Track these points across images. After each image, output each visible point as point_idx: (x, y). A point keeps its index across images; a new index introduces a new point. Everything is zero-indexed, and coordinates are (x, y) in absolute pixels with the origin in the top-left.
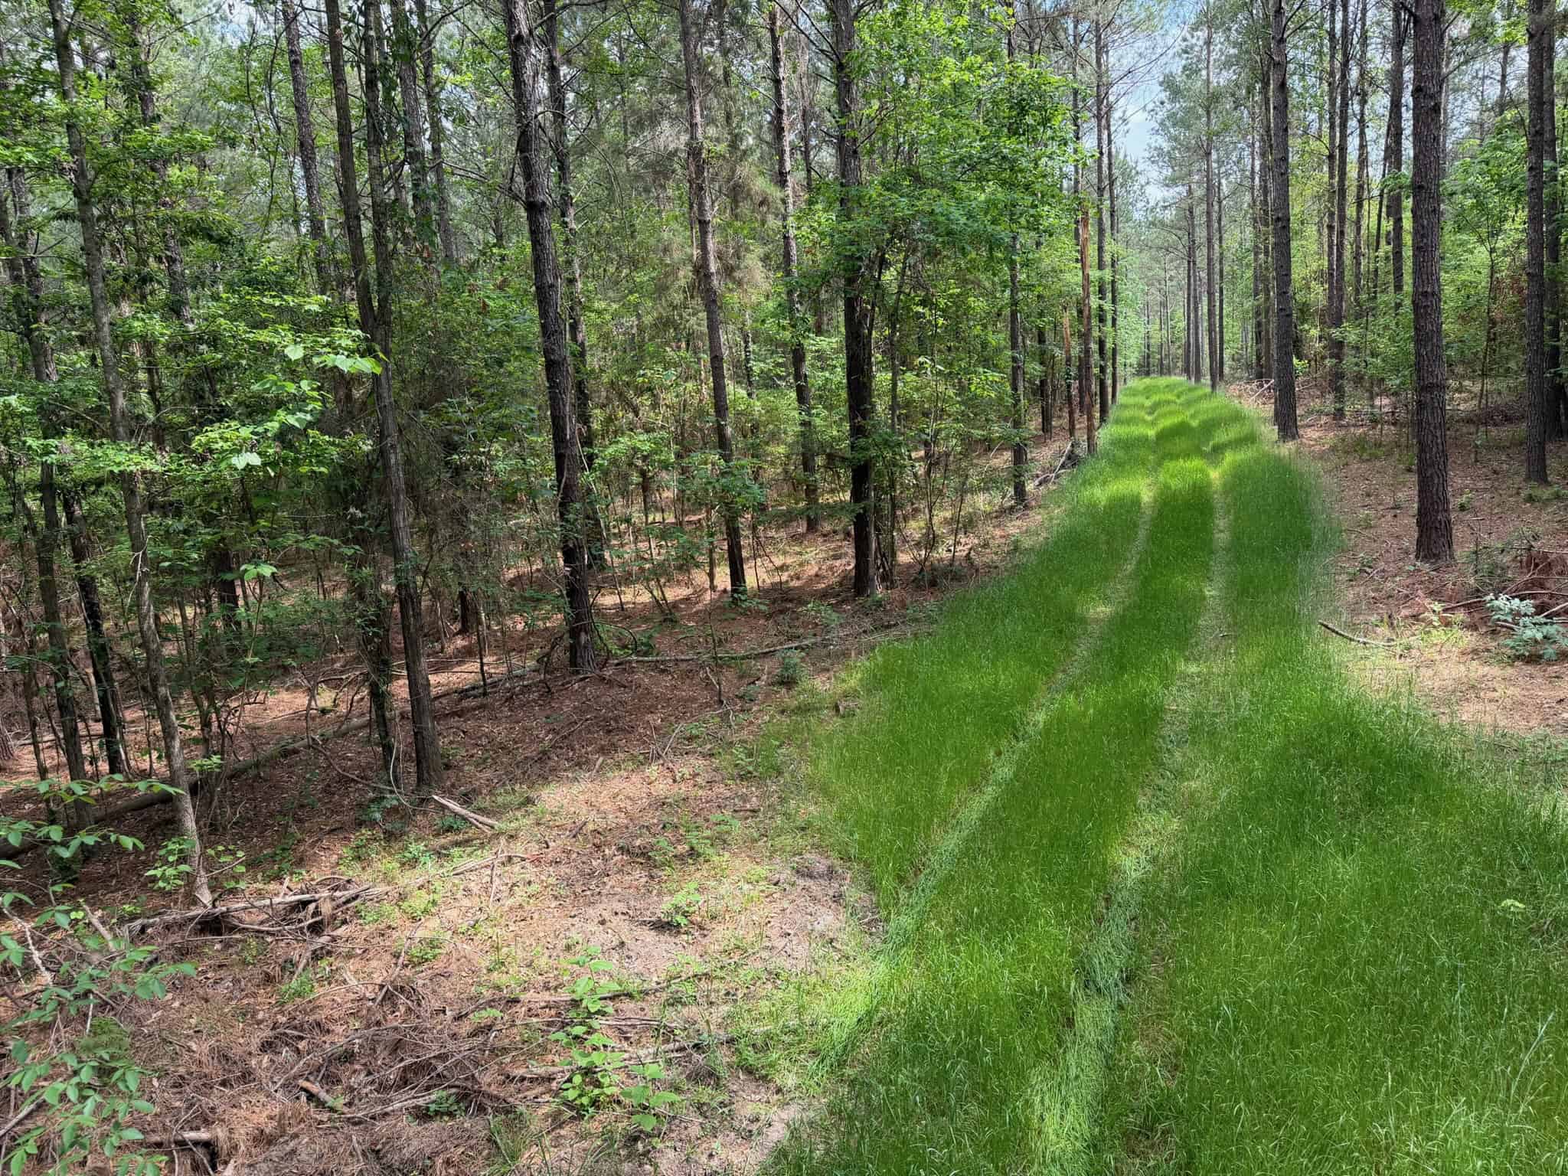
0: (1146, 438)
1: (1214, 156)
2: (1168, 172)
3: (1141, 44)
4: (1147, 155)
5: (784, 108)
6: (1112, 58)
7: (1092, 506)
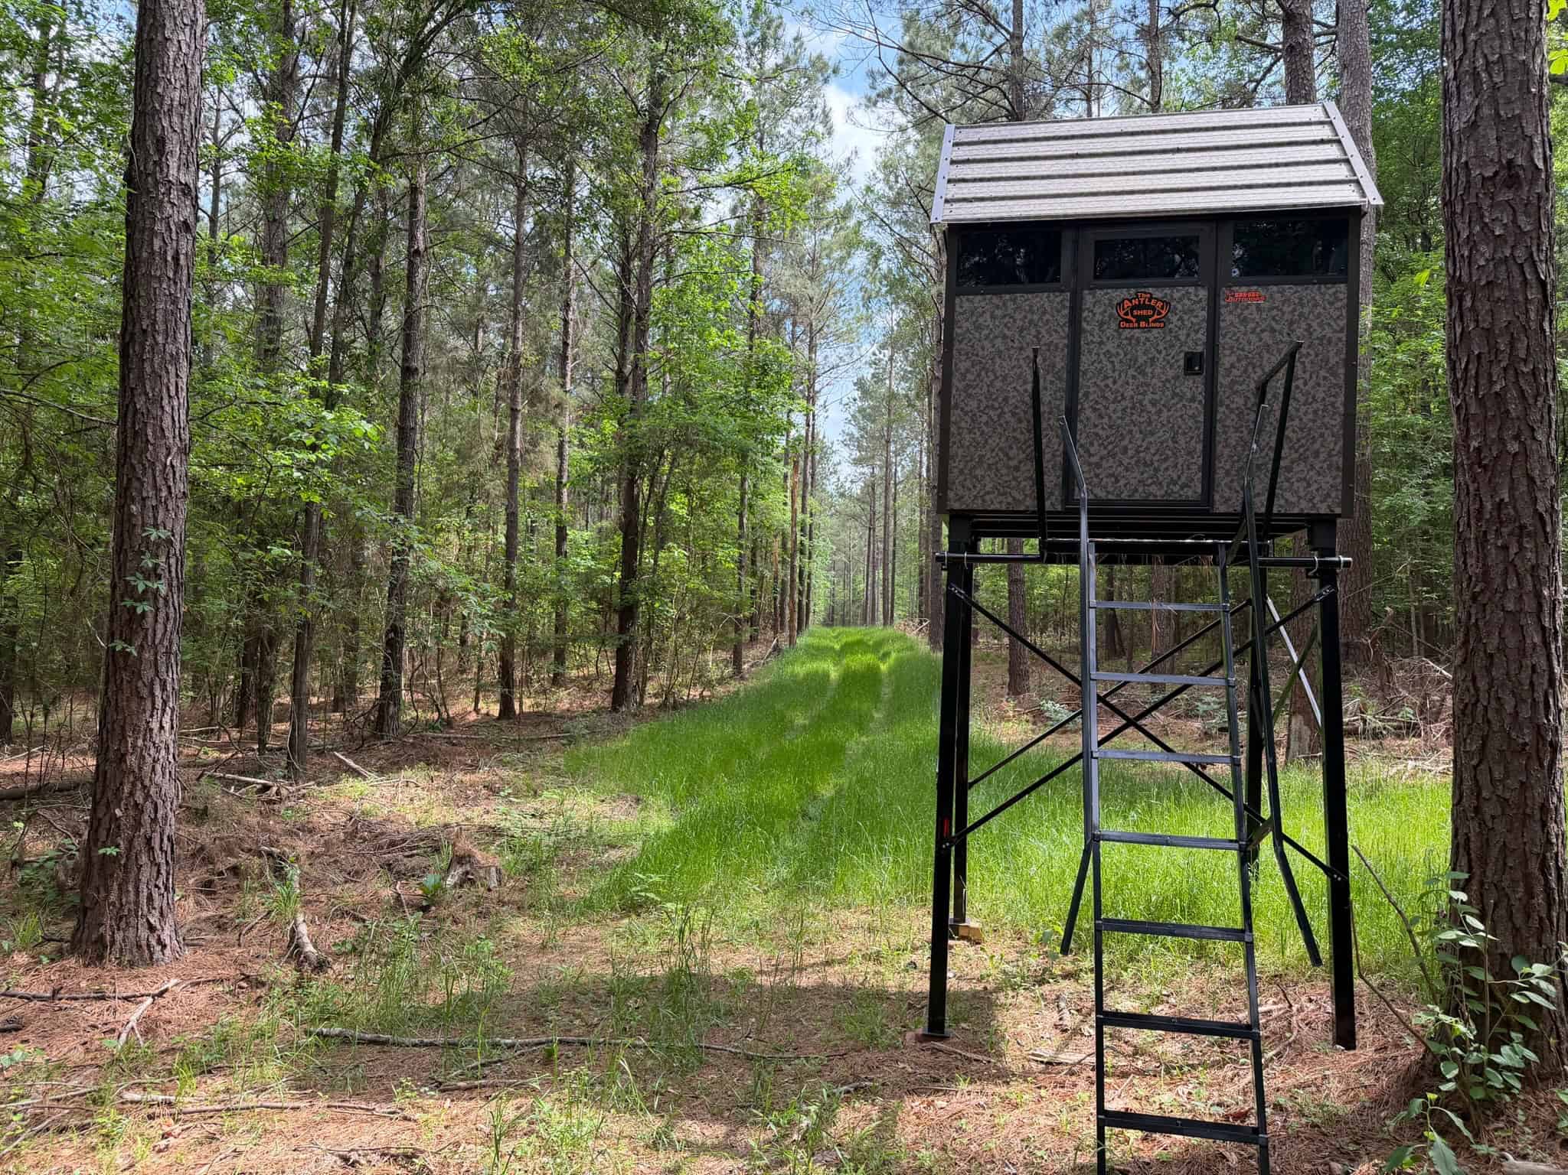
0: (832, 648)
1: (892, 448)
2: (856, 454)
3: (842, 351)
4: (841, 438)
5: (570, 342)
6: (819, 357)
7: (794, 676)
